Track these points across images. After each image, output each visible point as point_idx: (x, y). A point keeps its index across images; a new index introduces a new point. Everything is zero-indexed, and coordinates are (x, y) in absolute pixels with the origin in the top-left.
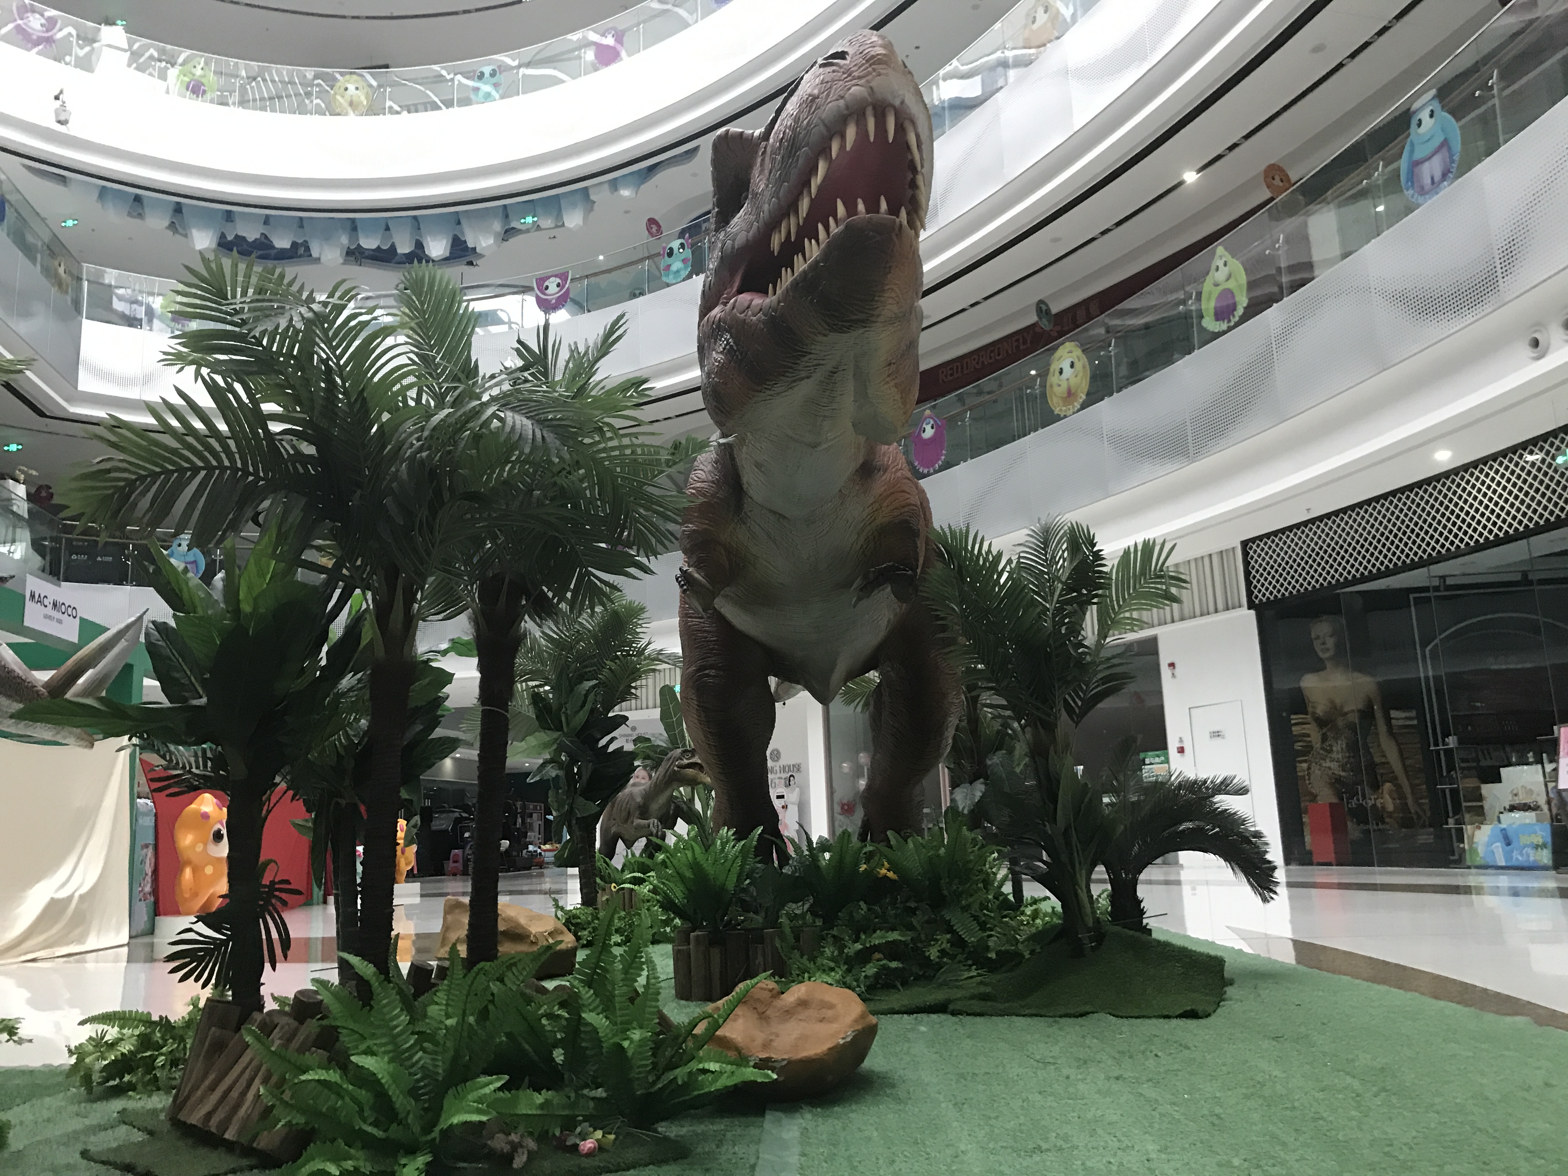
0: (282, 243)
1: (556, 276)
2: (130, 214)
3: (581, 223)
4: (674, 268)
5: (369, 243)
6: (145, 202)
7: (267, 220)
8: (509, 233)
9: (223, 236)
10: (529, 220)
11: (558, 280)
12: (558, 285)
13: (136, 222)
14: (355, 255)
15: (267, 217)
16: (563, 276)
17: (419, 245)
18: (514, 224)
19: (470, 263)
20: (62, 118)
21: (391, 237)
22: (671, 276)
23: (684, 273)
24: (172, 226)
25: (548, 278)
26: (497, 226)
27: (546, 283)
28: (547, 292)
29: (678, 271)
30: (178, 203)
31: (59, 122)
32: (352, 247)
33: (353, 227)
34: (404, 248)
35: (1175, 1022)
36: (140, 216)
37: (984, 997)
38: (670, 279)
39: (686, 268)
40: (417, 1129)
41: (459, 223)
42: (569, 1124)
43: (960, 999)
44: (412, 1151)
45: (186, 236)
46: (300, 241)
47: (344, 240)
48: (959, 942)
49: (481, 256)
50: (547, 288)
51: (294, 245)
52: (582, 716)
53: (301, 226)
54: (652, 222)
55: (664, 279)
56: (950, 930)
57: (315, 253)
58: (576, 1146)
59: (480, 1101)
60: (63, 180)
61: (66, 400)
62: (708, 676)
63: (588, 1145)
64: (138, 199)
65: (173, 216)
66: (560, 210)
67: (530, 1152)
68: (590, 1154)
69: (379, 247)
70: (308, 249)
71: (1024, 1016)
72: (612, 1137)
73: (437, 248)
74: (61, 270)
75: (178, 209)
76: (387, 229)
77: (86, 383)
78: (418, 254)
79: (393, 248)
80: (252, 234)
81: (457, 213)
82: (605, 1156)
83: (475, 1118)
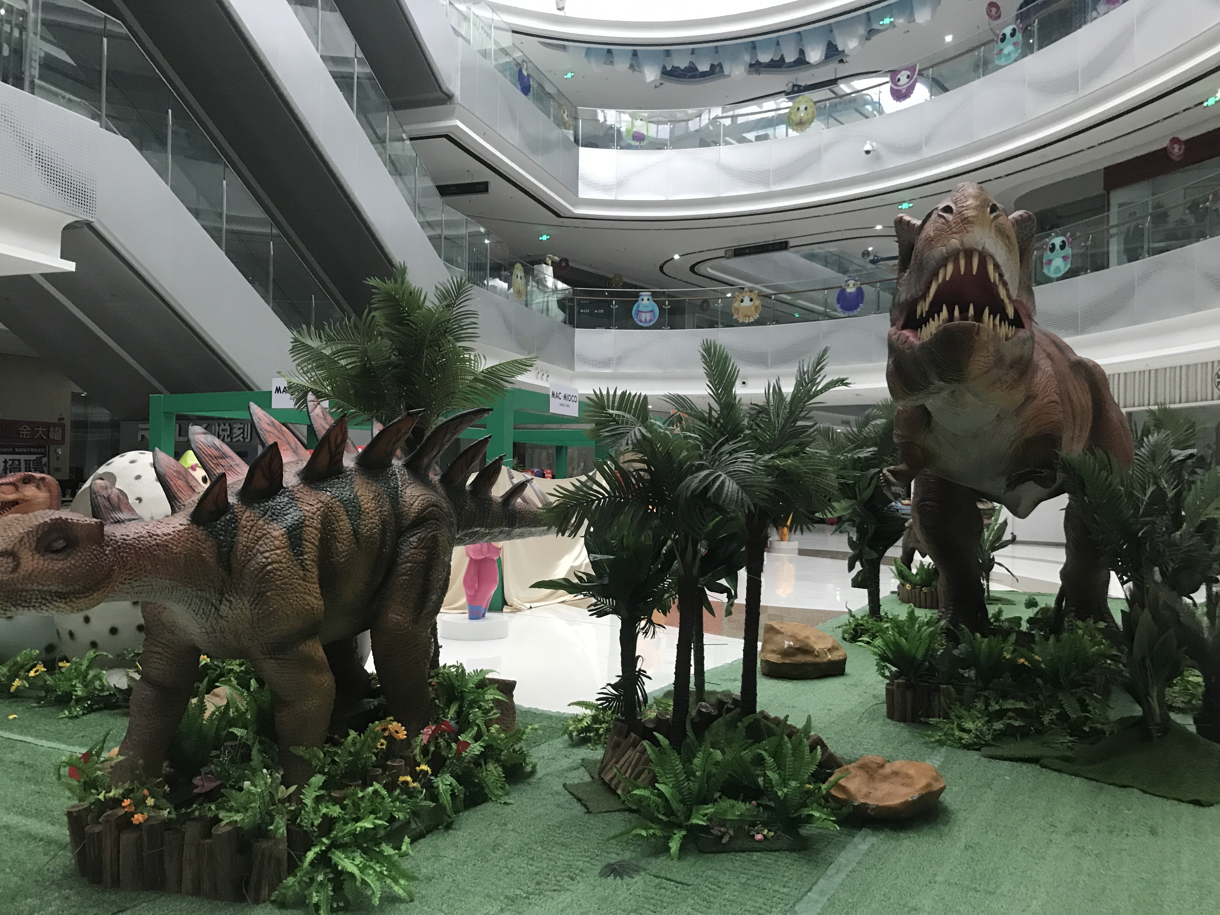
0: (704, 67)
1: (906, 69)
2: (605, 63)
3: (929, 18)
4: (1006, 51)
5: (765, 58)
6: (613, 52)
7: (693, 52)
8: (871, 33)
9: (664, 67)
10: (887, 21)
11: (908, 73)
12: (908, 77)
13: (609, 67)
14: (756, 67)
15: (693, 49)
16: (912, 69)
17: (802, 52)
18: (875, 26)
19: (841, 61)
20: (560, 7)
21: (781, 50)
22: (1003, 60)
23: (1014, 56)
24: (632, 66)
25: (900, 71)
26: (862, 30)
27: (899, 76)
28: (900, 83)
29: (1009, 54)
30: (634, 50)
31: (559, 9)
32: (753, 62)
33: (754, 46)
34: (790, 58)
35: (1184, 805)
36: (612, 63)
37: (1066, 759)
38: (1002, 62)
39: (1016, 50)
40: (682, 818)
41: (831, 31)
42: (753, 824)
43: (1050, 757)
44: (680, 827)
45: (640, 72)
46: (716, 63)
47: (747, 58)
48: (1063, 717)
49: (848, 56)
50: (899, 80)
51: (712, 66)
52: (868, 493)
53: (717, 52)
54: (992, 5)
55: (997, 62)
56: (1061, 706)
57: (726, 72)
58: (754, 836)
59: (705, 815)
60: (564, 47)
61: (572, 205)
62: (927, 505)
63: (759, 837)
64: (609, 51)
65: (632, 59)
66: (912, 8)
67: (731, 836)
68: (759, 841)
69: (772, 60)
70: (721, 67)
71: (1086, 778)
72: (772, 834)
73: (815, 55)
74: (565, 115)
75: (635, 54)
76: (778, 44)
77: (584, 193)
78: (801, 62)
79: (782, 58)
80: (683, 64)
81: (830, 24)
82: (766, 842)
83: (701, 823)
